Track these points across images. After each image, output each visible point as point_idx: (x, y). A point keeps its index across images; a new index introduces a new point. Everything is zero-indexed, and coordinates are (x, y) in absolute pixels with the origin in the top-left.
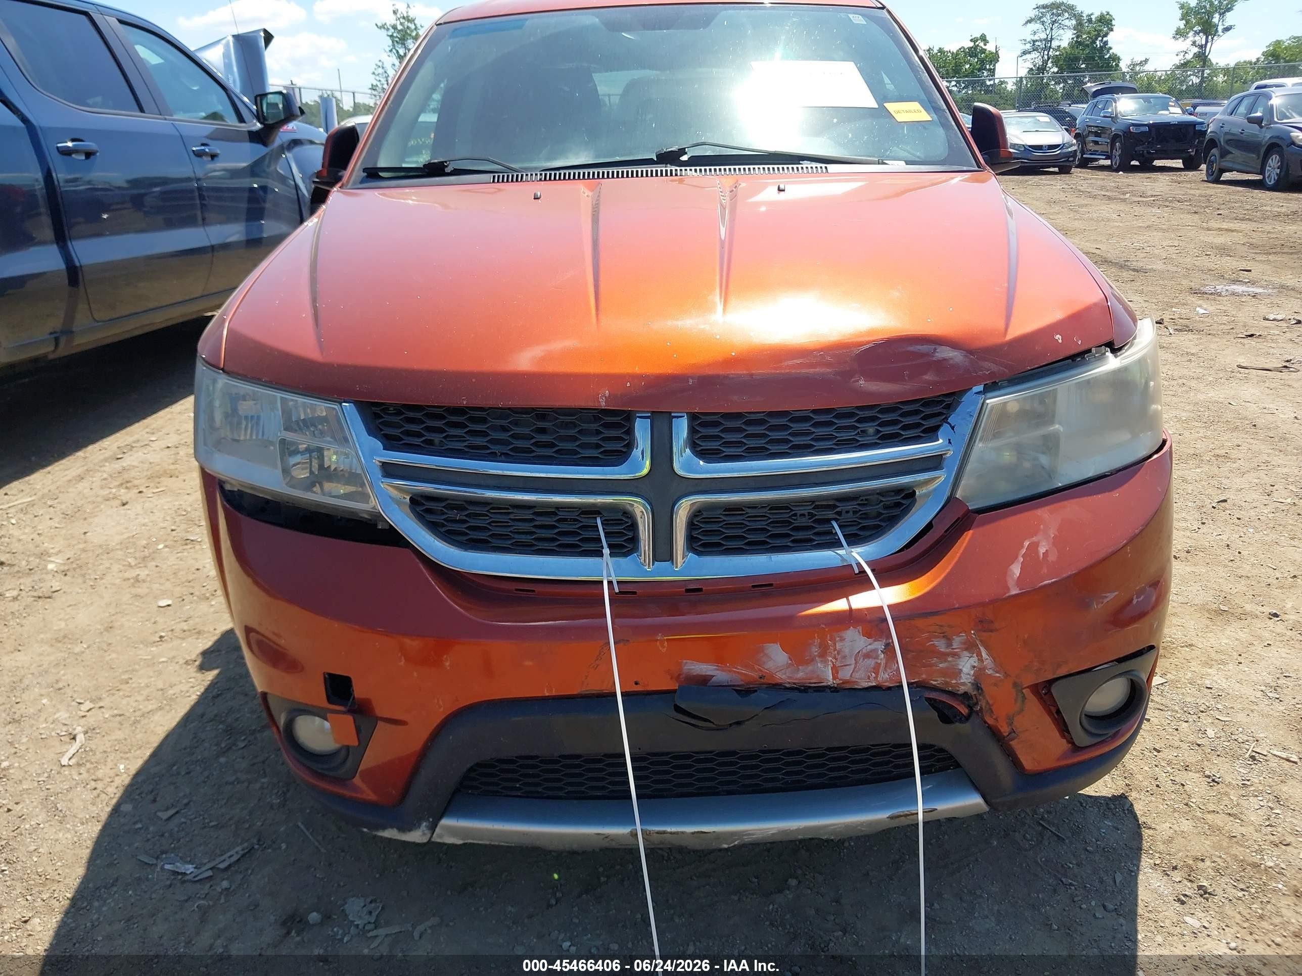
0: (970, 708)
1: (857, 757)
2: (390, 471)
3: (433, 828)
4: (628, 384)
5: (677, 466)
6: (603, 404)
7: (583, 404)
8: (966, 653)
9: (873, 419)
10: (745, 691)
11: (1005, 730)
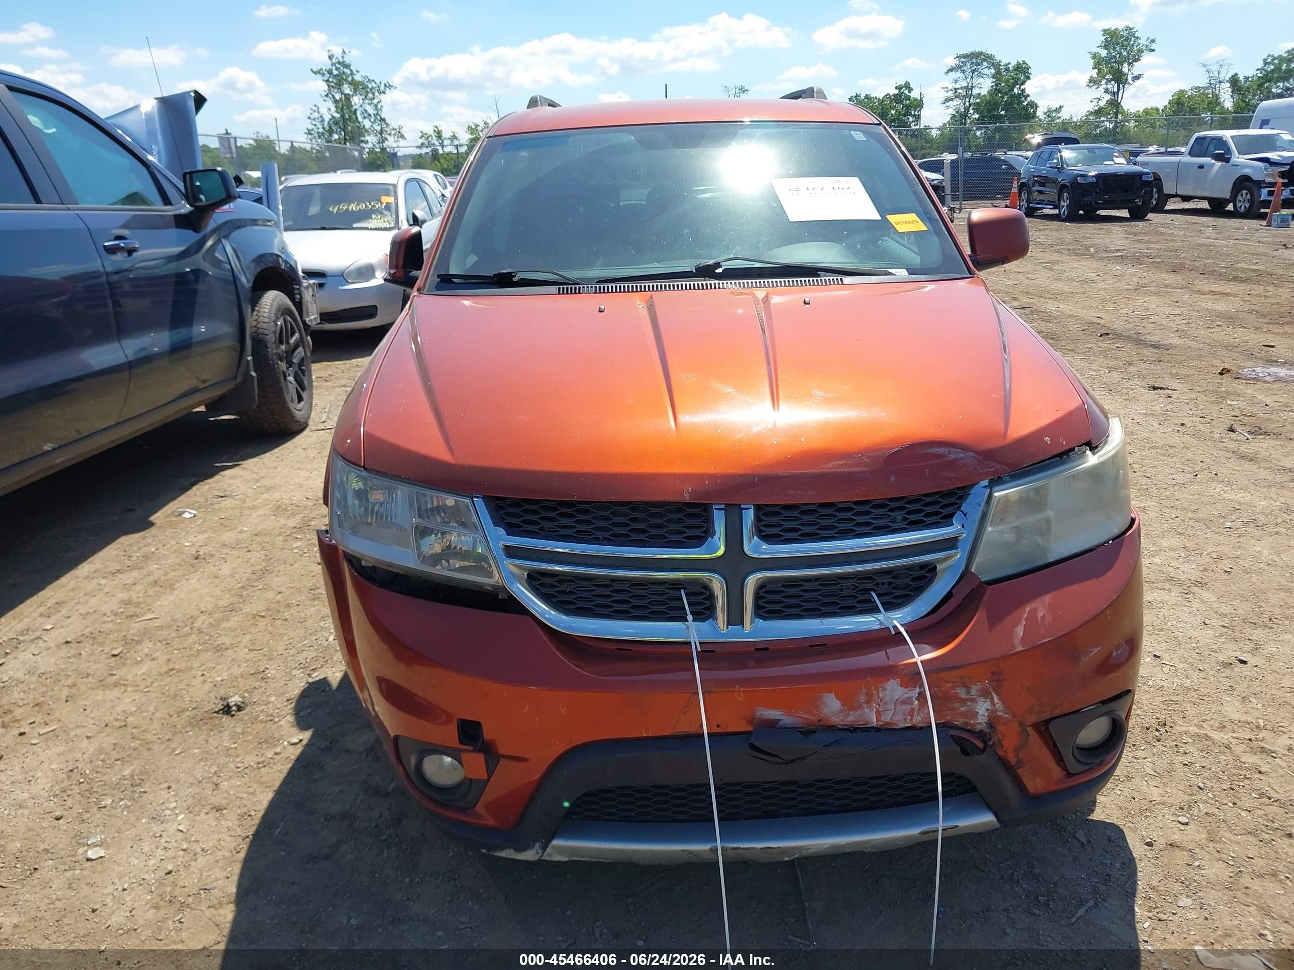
0: (985, 742)
1: (893, 784)
2: (511, 552)
3: (545, 847)
4: (707, 482)
5: (746, 549)
6: (687, 499)
7: (671, 499)
8: (982, 699)
9: (901, 508)
10: (807, 732)
11: (1012, 759)
